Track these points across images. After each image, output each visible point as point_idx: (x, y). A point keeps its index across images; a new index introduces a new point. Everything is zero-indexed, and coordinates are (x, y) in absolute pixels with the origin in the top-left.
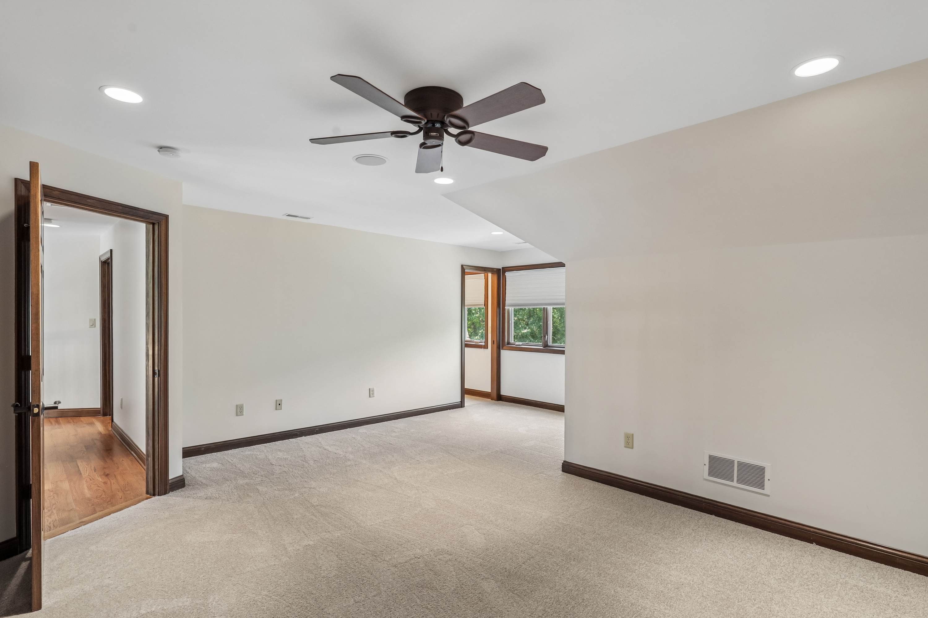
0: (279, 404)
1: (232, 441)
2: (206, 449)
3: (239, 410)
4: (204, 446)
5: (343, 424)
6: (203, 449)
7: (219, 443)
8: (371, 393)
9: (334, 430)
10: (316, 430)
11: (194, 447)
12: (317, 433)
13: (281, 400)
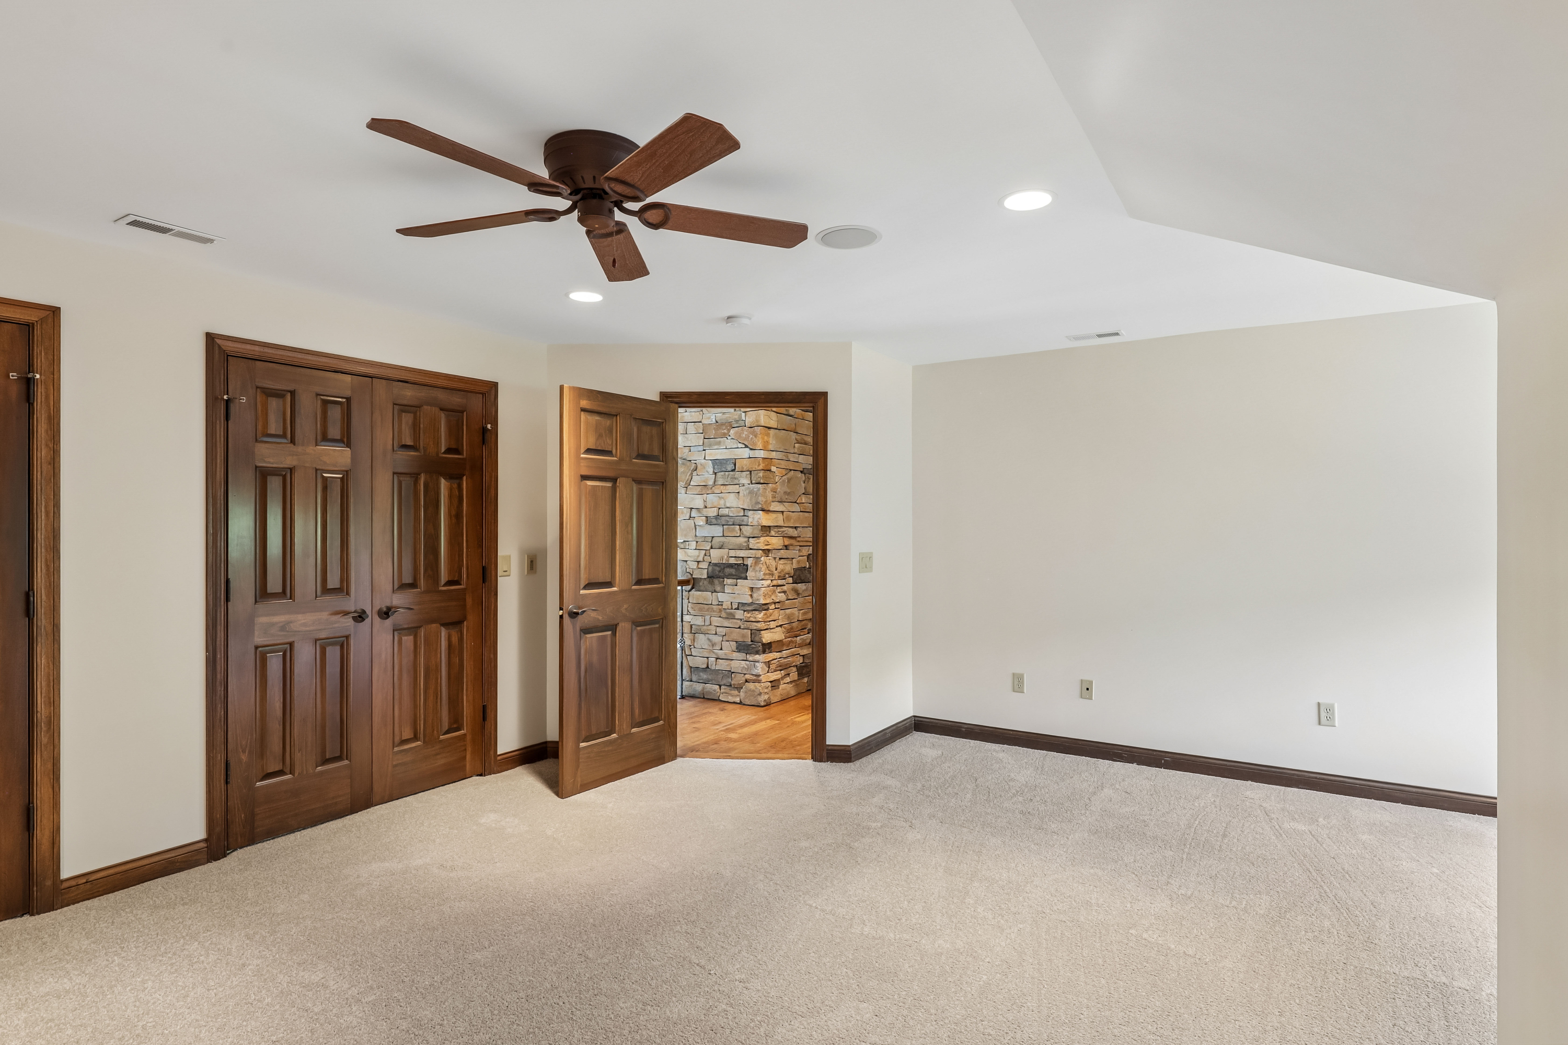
0: (1088, 689)
1: (1005, 731)
2: (968, 731)
3: (1016, 683)
4: (966, 726)
5: (1234, 766)
6: (964, 729)
7: (987, 729)
8: (1323, 714)
9: (1210, 773)
10: (1164, 760)
11: (953, 724)
12: (1167, 766)
13: (1091, 682)
